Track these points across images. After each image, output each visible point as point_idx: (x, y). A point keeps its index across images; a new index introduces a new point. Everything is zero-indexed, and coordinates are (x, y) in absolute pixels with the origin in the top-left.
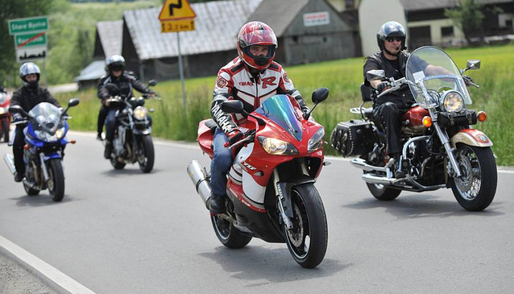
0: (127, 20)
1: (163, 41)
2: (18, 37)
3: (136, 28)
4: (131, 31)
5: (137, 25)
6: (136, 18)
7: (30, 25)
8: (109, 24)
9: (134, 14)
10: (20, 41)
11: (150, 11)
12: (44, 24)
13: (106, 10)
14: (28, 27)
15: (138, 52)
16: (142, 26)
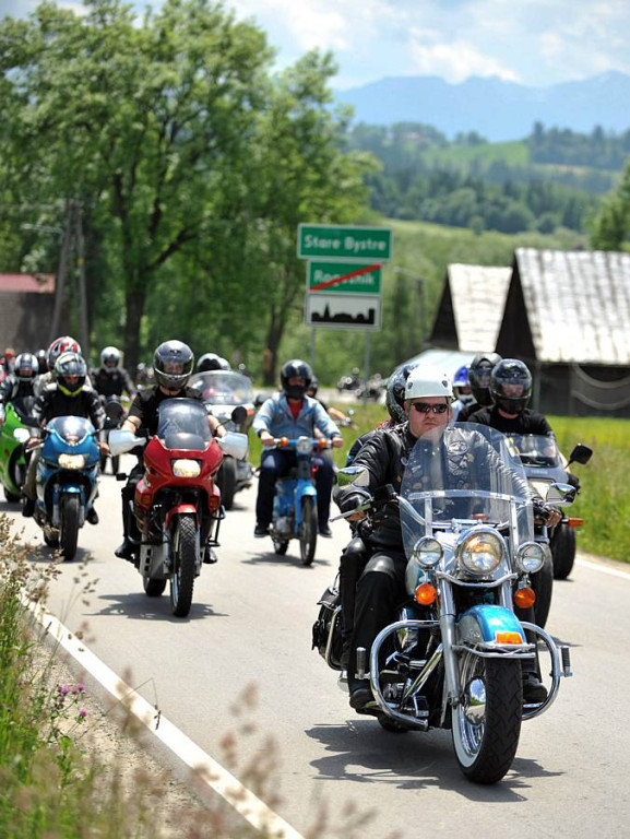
0: (523, 269)
1: (595, 326)
2: (315, 266)
3: (538, 288)
4: (527, 294)
5: (543, 283)
6: (542, 269)
7: (349, 243)
8: (476, 271)
9: (540, 259)
10: (319, 275)
11: (572, 256)
12: (381, 246)
13: (455, 241)
14: (342, 246)
15: (537, 342)
16: (551, 287)
